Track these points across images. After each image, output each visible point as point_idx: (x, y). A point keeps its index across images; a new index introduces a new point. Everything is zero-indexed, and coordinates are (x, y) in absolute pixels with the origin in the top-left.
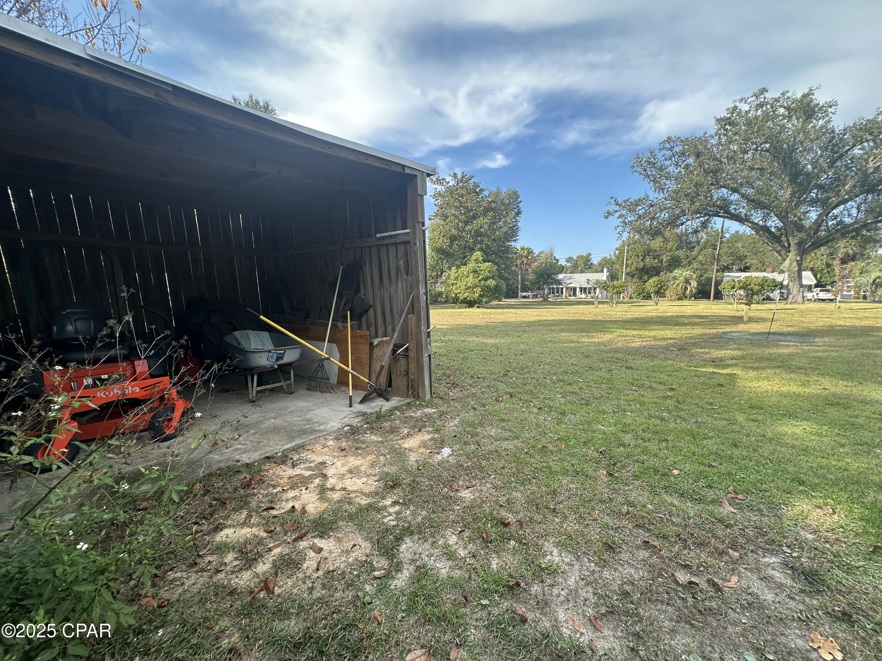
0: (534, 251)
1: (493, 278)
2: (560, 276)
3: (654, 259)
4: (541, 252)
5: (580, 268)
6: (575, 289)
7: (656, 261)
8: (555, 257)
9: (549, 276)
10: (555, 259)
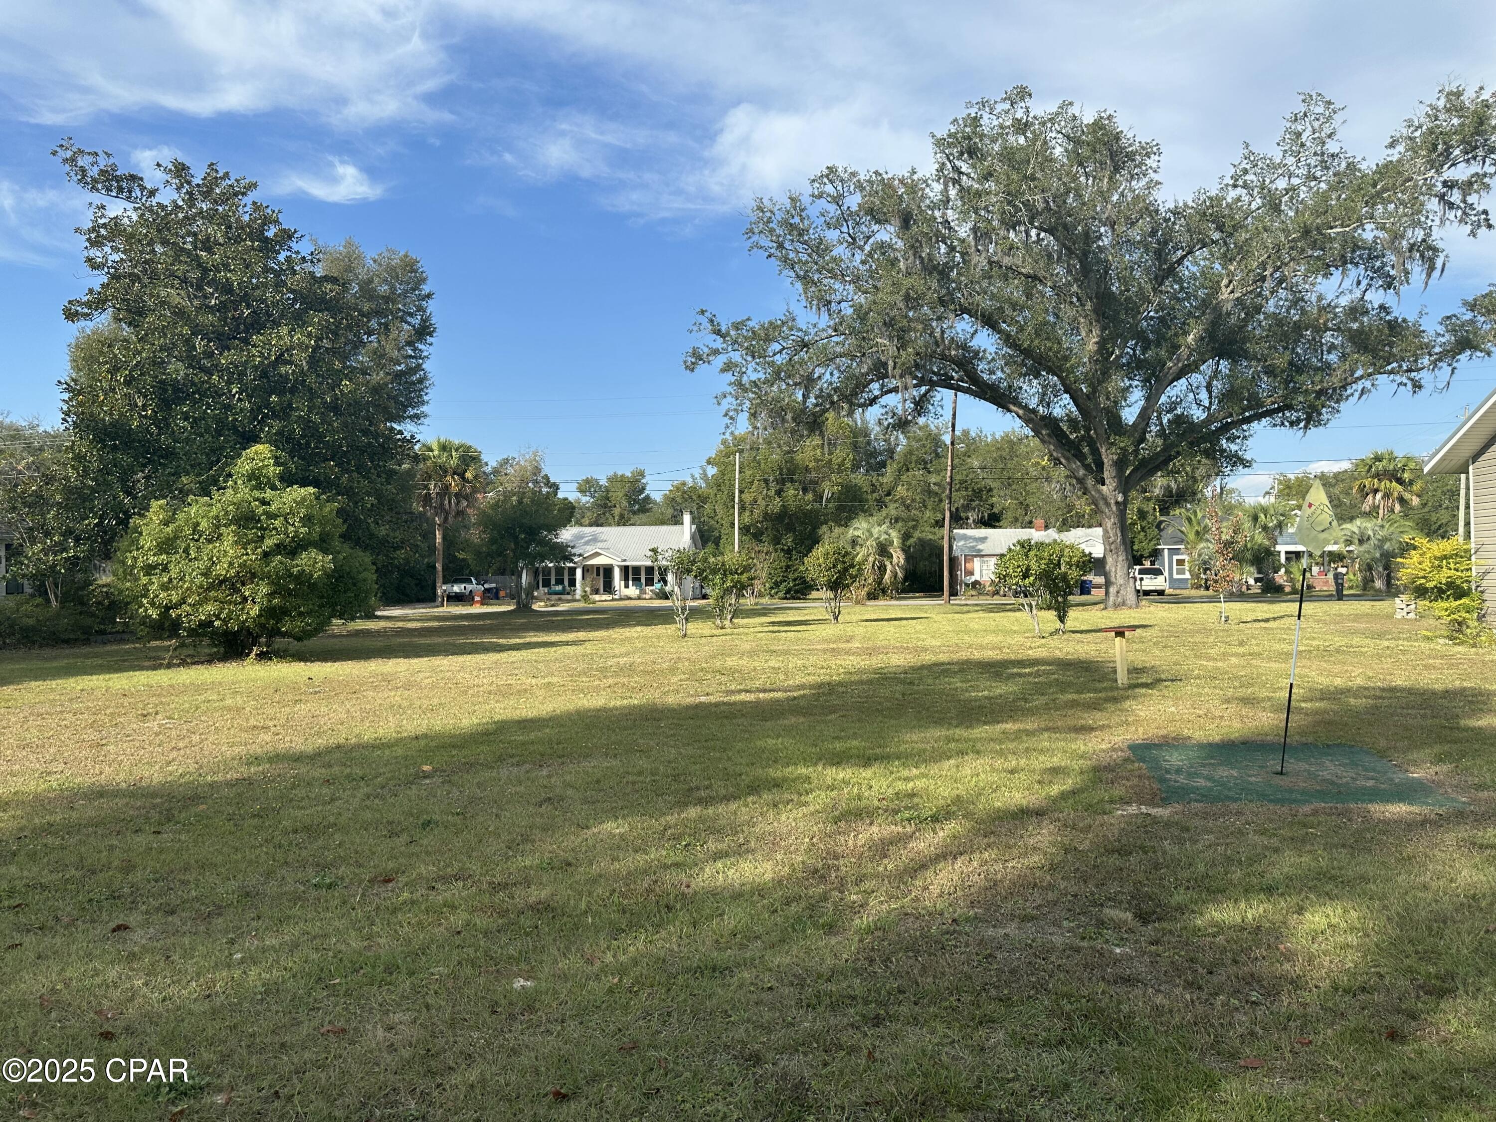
0: (484, 458)
1: (323, 544)
2: (566, 535)
3: (805, 490)
4: (506, 461)
5: (617, 511)
6: (608, 571)
7: (810, 496)
8: (546, 477)
9: (532, 533)
10: (548, 483)
